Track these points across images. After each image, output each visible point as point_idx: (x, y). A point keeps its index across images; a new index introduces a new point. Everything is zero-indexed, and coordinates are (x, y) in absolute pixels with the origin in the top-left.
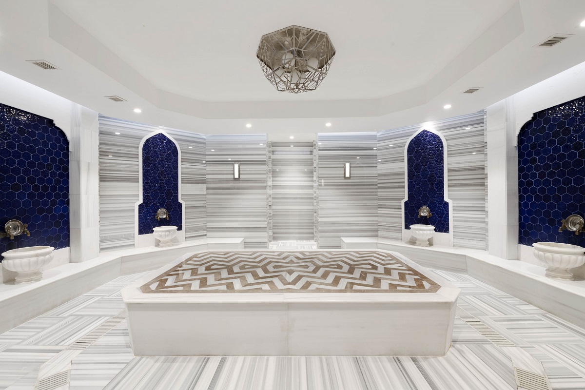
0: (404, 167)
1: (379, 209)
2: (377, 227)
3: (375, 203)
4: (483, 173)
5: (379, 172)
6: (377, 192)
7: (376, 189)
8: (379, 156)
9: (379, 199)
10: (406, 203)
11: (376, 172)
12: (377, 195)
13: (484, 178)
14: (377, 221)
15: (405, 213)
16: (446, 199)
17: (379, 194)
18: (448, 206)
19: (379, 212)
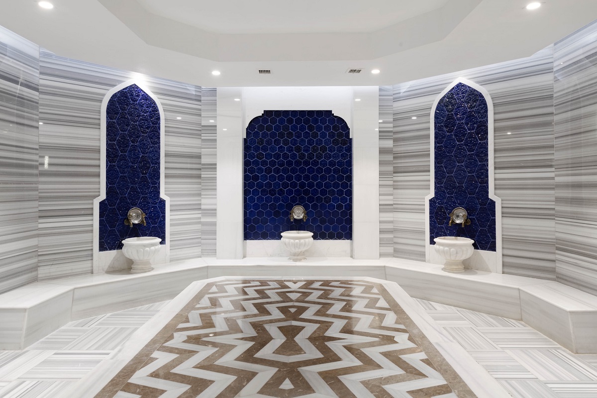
0: (100, 138)
1: (41, 221)
2: (35, 260)
3: (33, 207)
4: (200, 162)
5: (43, 140)
6: (37, 183)
7: (36, 175)
8: (43, 105)
9: (41, 199)
10: (102, 204)
11: (35, 139)
12: (36, 189)
13: (200, 169)
14: (37, 246)
15: (100, 221)
16: (163, 195)
17: (40, 186)
18: (164, 205)
19: (40, 226)
